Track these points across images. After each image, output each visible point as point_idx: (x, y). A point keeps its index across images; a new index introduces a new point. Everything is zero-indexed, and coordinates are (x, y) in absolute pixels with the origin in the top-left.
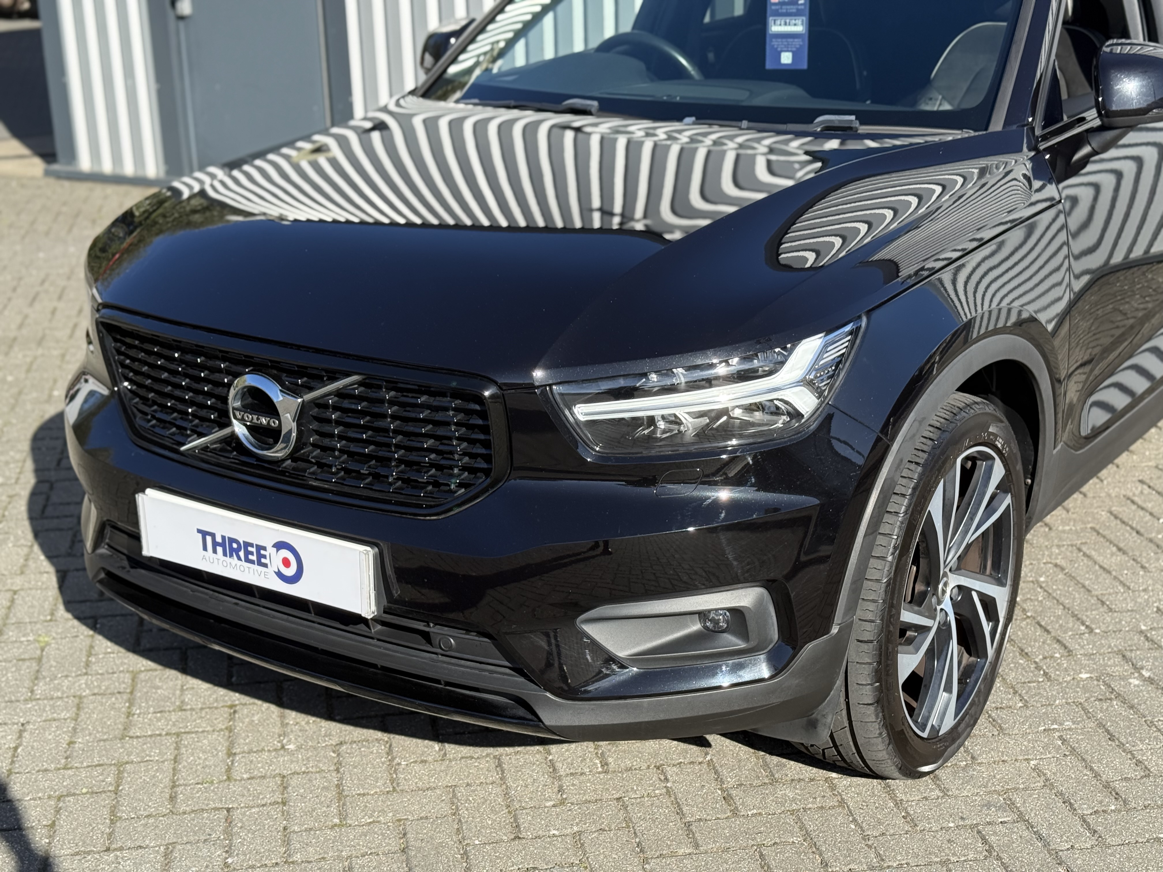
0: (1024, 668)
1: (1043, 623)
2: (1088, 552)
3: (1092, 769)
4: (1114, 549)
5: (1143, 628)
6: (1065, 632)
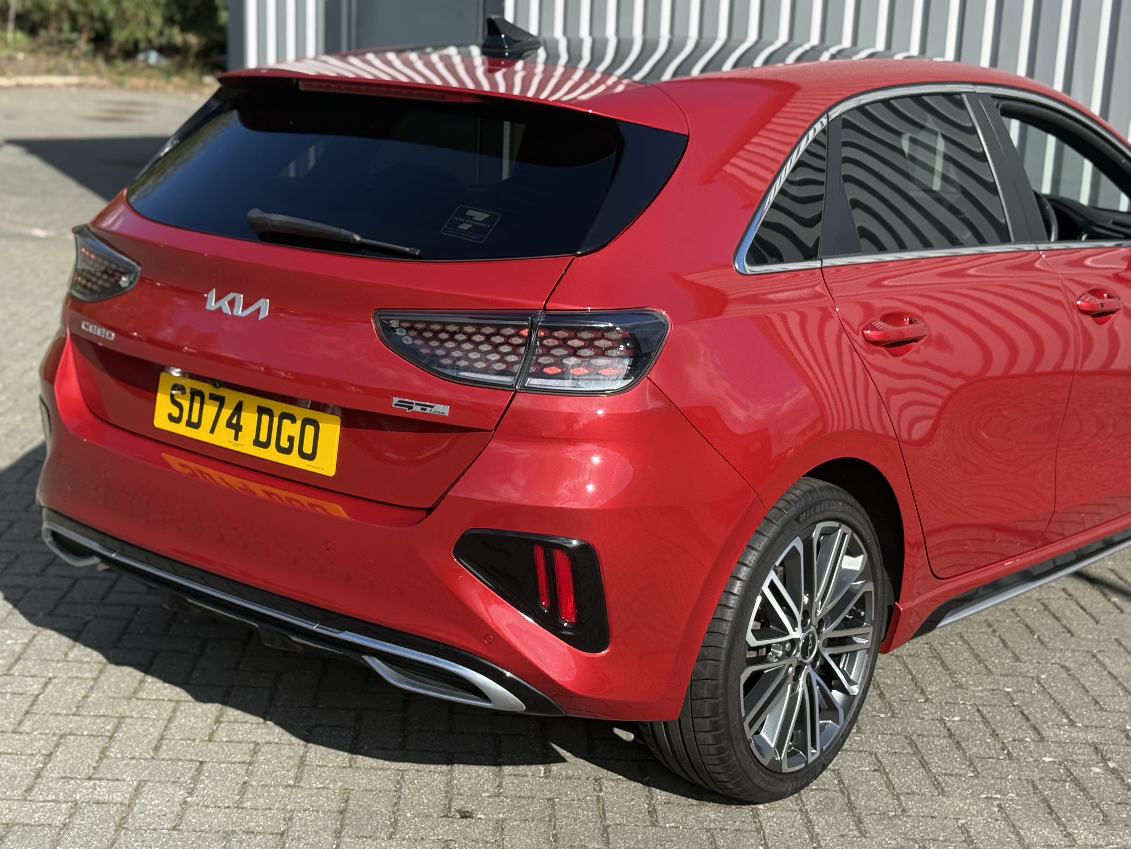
0: (988, 746)
1: (1026, 712)
2: (1101, 659)
5: (1128, 727)
6: (1045, 723)
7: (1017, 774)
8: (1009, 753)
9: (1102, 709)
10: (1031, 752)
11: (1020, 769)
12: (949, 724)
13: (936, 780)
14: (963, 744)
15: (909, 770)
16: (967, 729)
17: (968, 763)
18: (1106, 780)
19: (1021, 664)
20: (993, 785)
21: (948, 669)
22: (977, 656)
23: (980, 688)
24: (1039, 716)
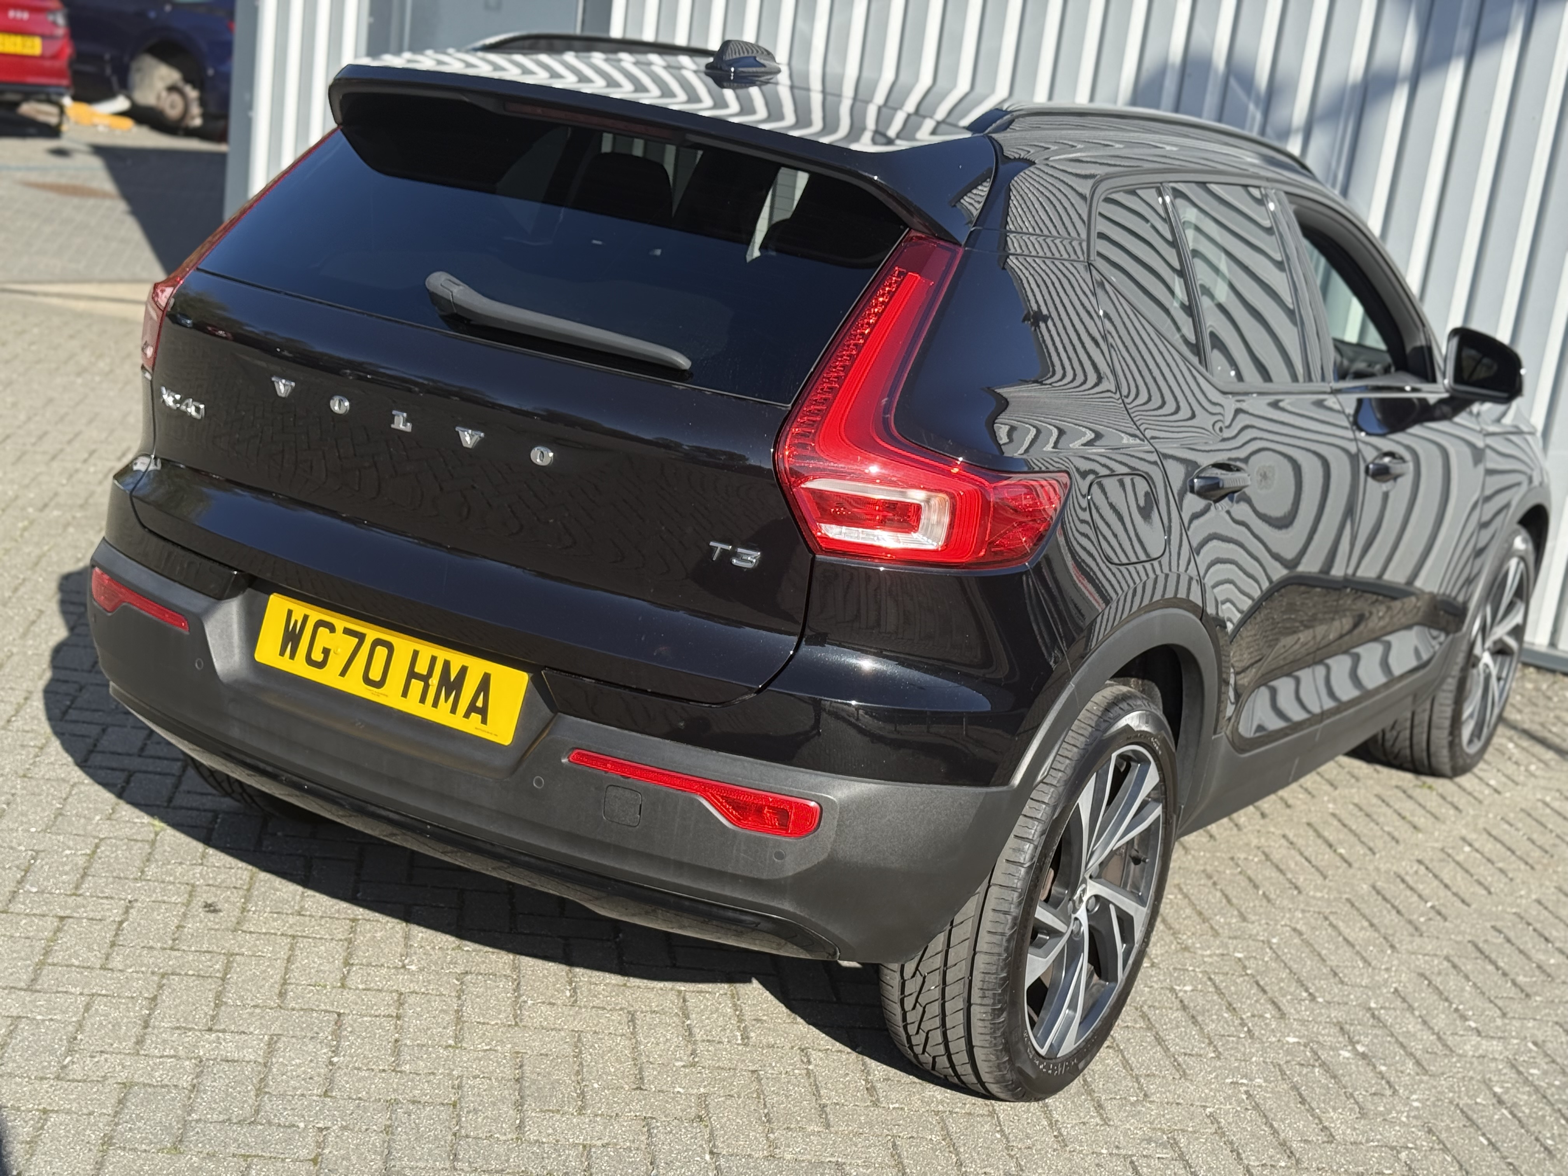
0: (1227, 1022)
1: (1262, 983)
2: (1335, 922)
3: (1271, 1126)
4: (1366, 924)
5: (1373, 1005)
6: (1284, 996)
7: (1262, 1056)
8: (1249, 1031)
9: (1342, 982)
10: (1273, 1031)
11: (1264, 1051)
12: (1180, 994)
13: (1175, 1060)
14: (1200, 1019)
15: (1145, 1048)
16: (1201, 1001)
17: (1207, 1041)
18: (1357, 1066)
19: (1250, 926)
20: (1238, 1068)
21: (1170, 928)
22: (1200, 914)
23: (1208, 952)
24: (1276, 988)
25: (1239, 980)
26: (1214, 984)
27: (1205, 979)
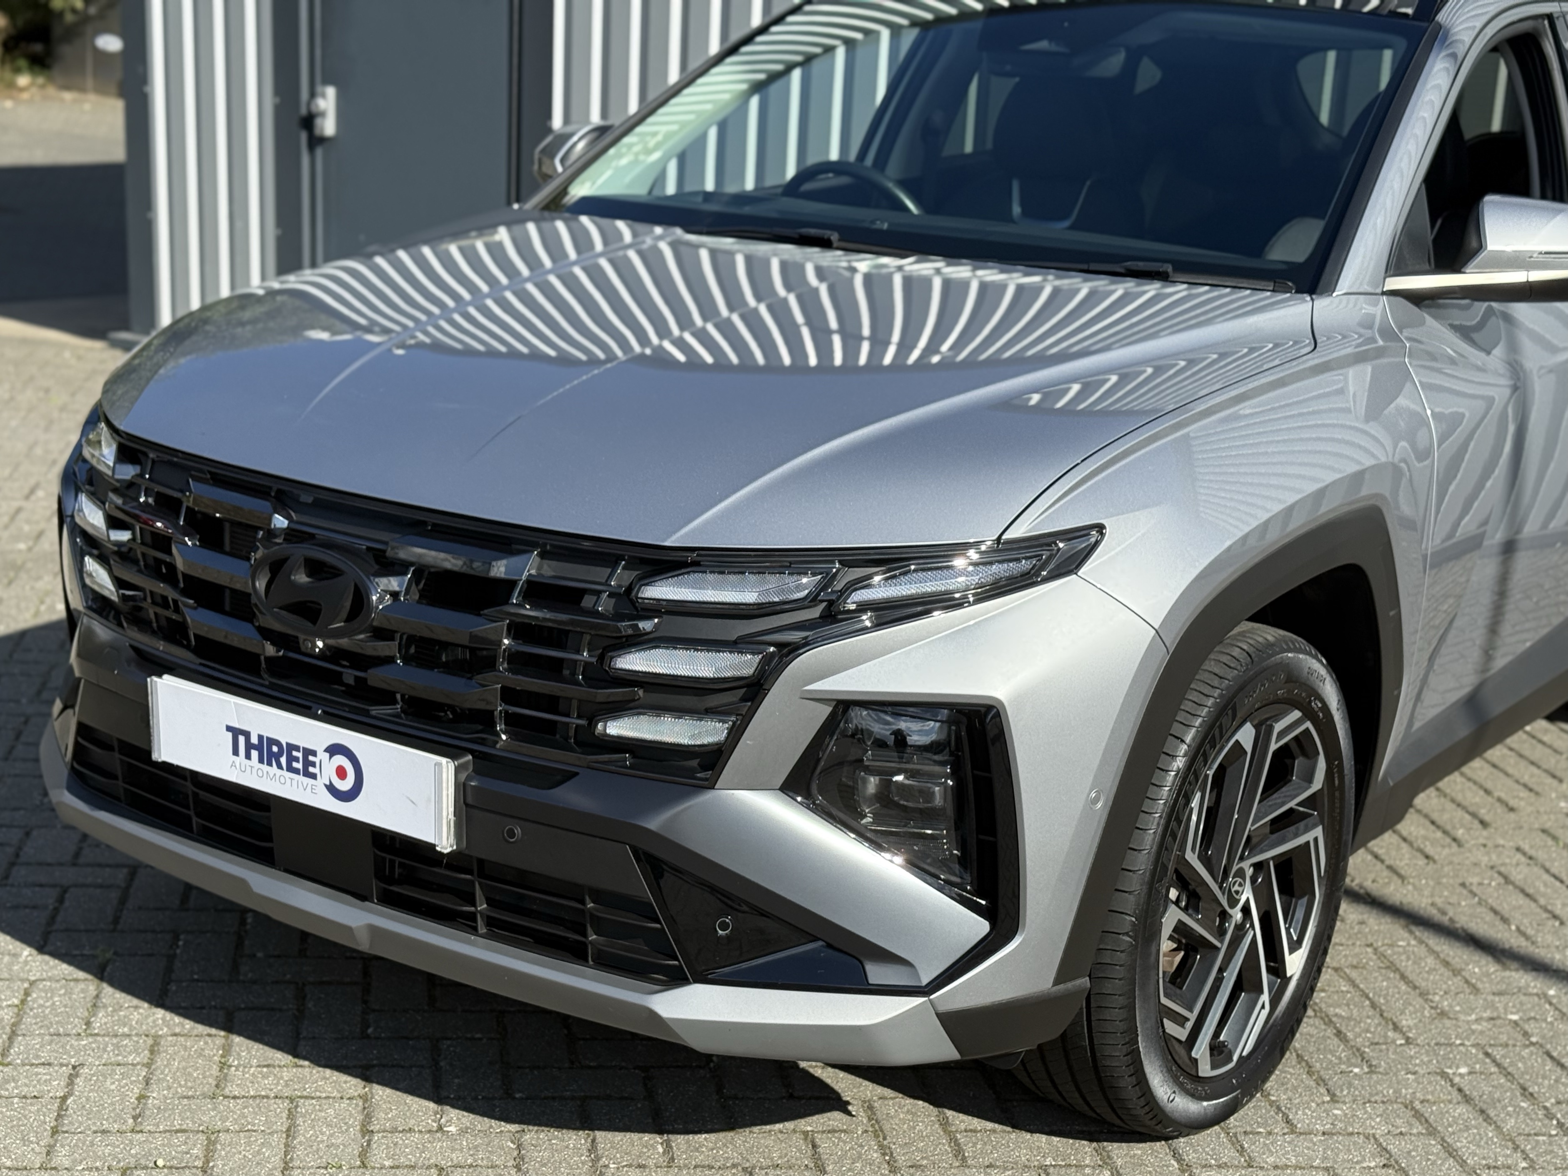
0: (1527, 1114)
1: (1555, 1054)
8: (1560, 1125)
12: (1457, 1080)
16: (1485, 1088)
21: (1415, 988)
23: (1473, 1017)
25: (1525, 1053)
26: (1494, 1061)
27: (1481, 1056)
